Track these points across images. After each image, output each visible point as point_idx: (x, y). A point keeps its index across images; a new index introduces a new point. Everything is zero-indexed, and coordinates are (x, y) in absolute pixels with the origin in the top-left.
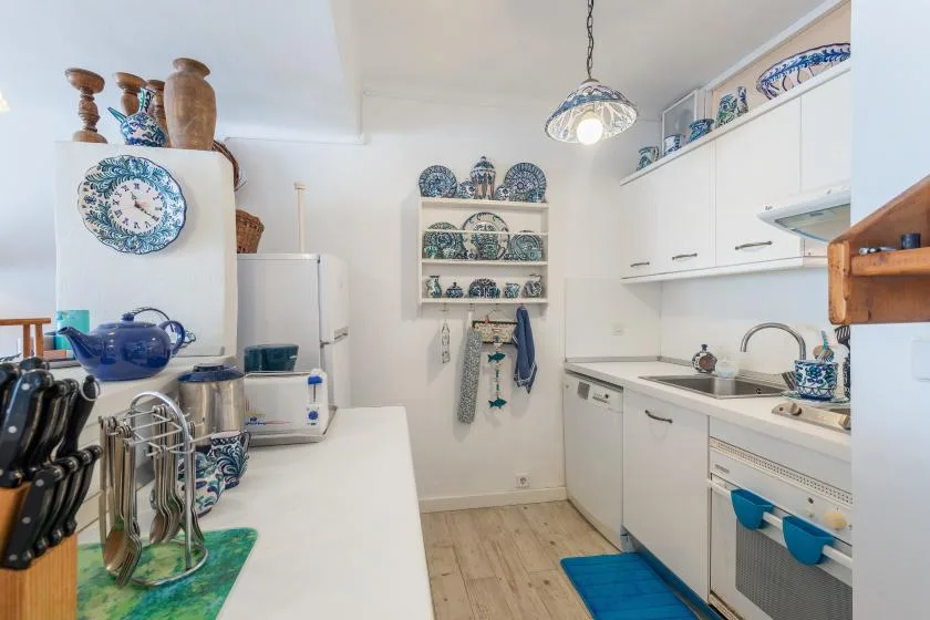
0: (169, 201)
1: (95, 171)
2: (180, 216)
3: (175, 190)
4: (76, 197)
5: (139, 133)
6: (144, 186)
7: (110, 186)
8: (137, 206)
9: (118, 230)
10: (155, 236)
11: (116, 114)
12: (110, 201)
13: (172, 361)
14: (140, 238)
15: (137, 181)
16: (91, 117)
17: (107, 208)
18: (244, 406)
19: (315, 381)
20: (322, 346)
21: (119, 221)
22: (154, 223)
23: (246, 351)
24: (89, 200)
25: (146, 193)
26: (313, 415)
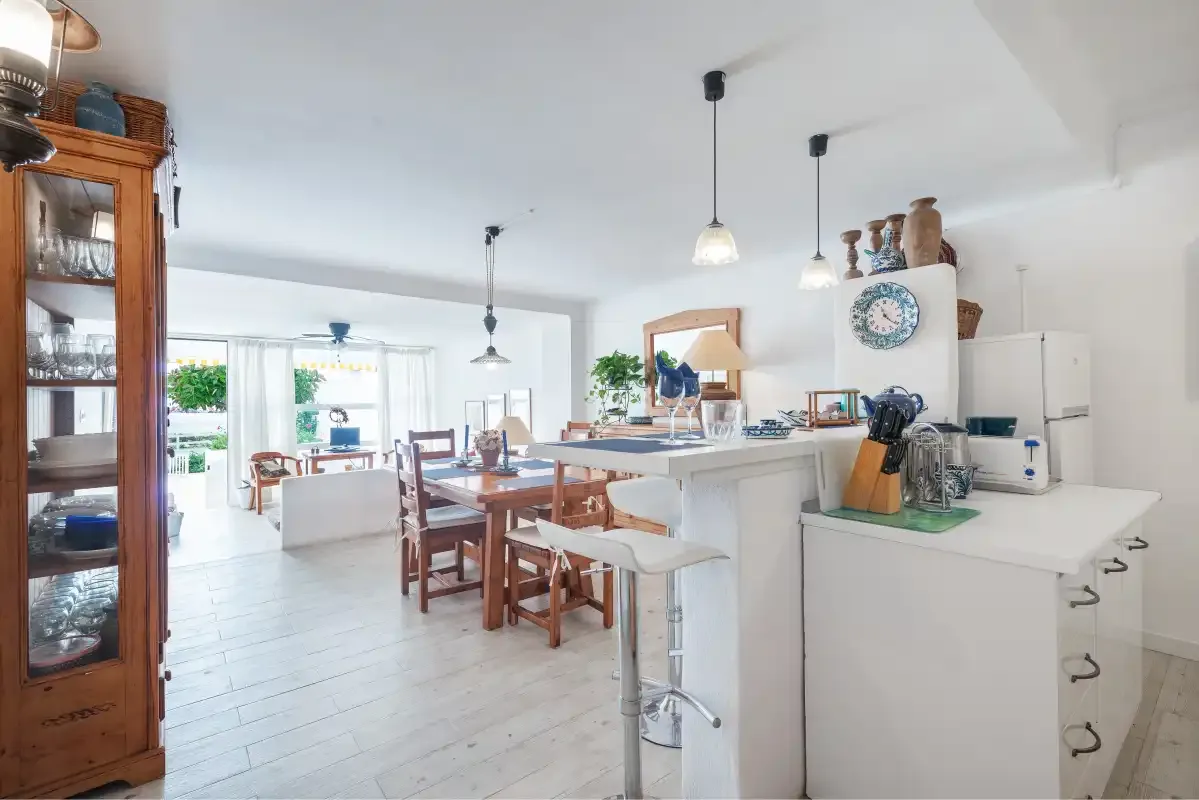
0: (907, 309)
1: (860, 298)
2: (915, 320)
3: (912, 301)
4: (849, 315)
5: (886, 263)
6: (889, 301)
7: (868, 306)
8: (885, 316)
9: (873, 334)
10: (896, 335)
11: (867, 252)
12: (867, 315)
13: (918, 418)
14: (887, 338)
15: (885, 298)
16: (853, 258)
17: (865, 321)
18: (967, 454)
19: (1031, 444)
20: (1047, 422)
21: (872, 328)
22: (895, 326)
23: (967, 420)
24: (855, 317)
25: (891, 306)
26: (1030, 472)
